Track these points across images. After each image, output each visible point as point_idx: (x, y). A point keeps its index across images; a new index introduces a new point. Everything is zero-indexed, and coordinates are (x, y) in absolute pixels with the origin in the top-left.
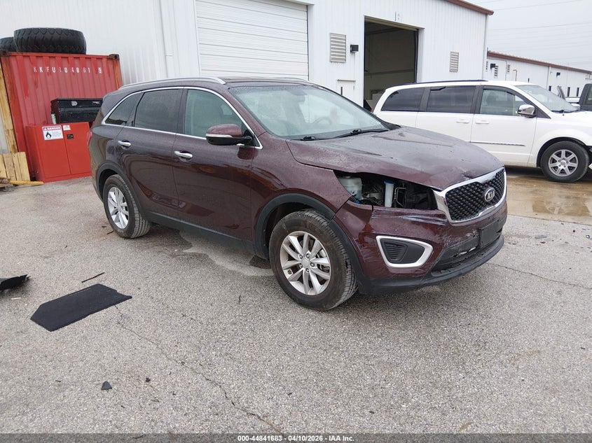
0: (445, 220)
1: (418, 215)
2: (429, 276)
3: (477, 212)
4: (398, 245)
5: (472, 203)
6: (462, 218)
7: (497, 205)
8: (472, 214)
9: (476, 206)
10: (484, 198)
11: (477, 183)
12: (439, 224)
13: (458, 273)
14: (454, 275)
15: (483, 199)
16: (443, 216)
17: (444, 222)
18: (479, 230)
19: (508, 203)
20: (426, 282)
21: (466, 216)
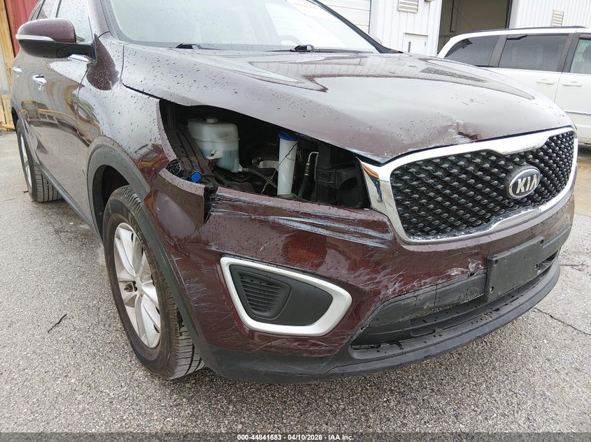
0: (388, 237)
1: (316, 217)
2: (344, 357)
3: (488, 221)
4: (272, 283)
5: (472, 199)
6: (440, 231)
7: (543, 208)
8: (471, 225)
9: (484, 207)
10: (506, 189)
11: (490, 153)
12: (369, 243)
13: (422, 354)
14: (411, 357)
15: (504, 192)
16: (382, 226)
17: (383, 241)
18: (487, 263)
19: (578, 200)
20: (336, 370)
21: (455, 228)
